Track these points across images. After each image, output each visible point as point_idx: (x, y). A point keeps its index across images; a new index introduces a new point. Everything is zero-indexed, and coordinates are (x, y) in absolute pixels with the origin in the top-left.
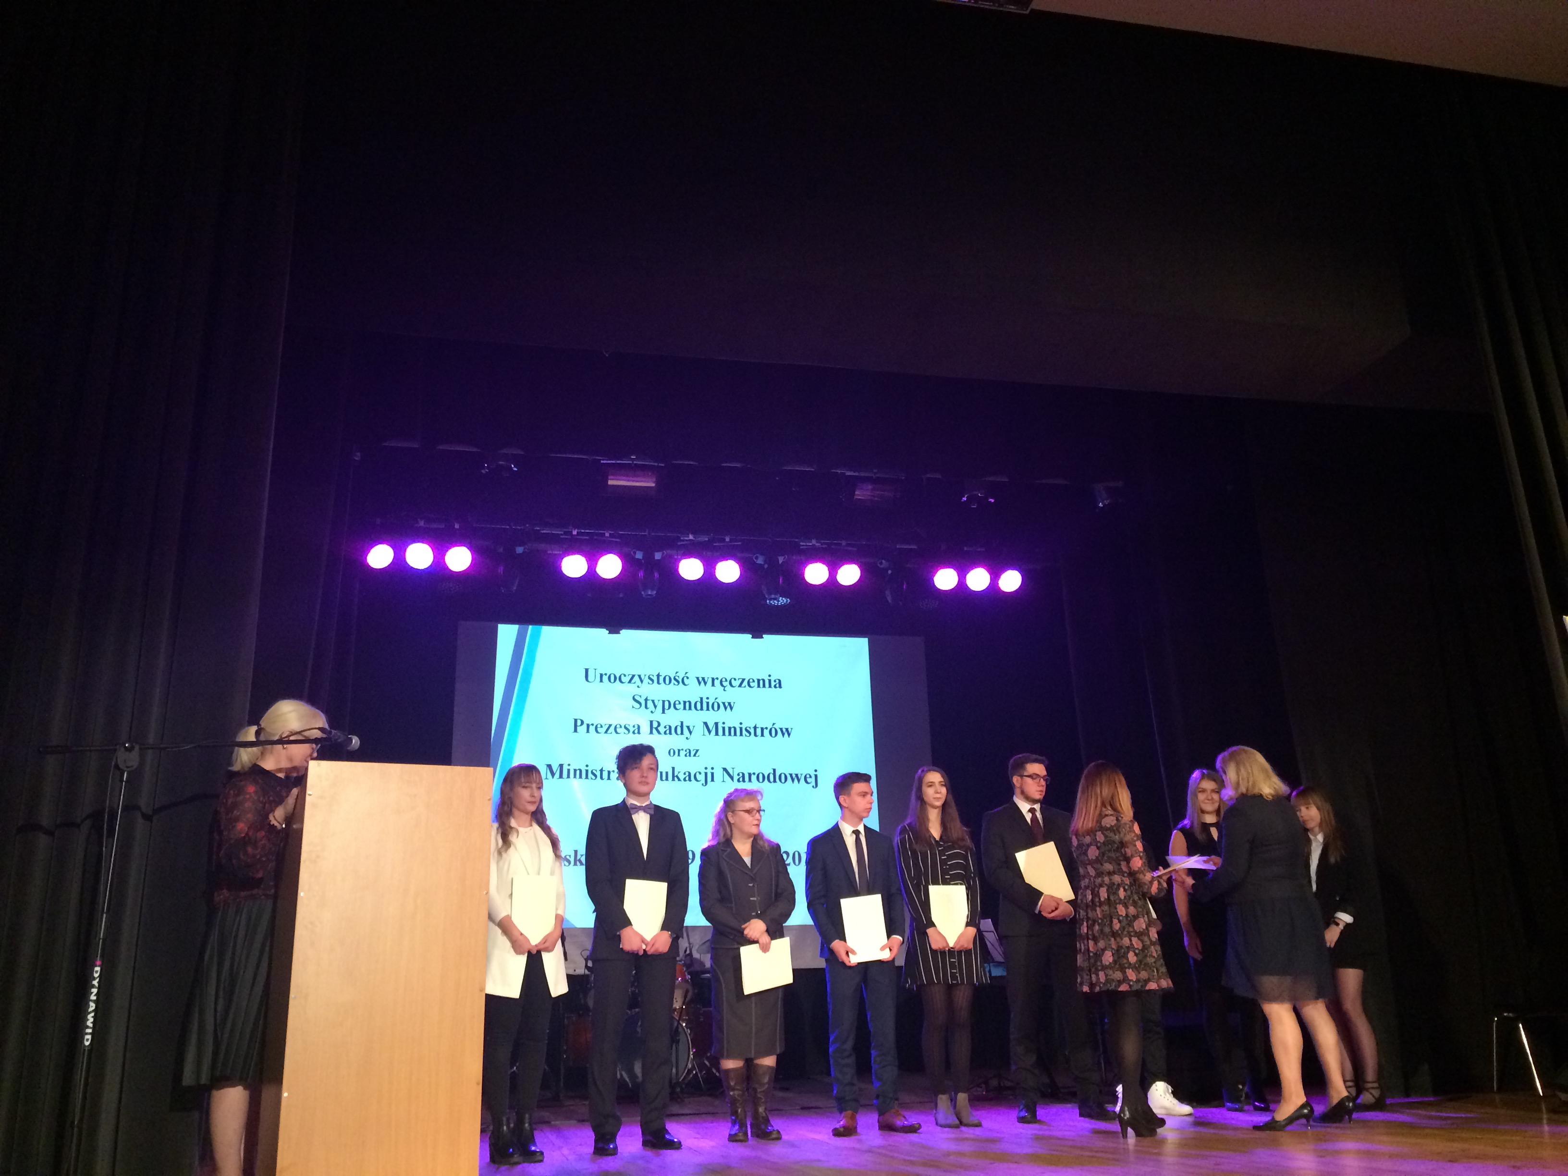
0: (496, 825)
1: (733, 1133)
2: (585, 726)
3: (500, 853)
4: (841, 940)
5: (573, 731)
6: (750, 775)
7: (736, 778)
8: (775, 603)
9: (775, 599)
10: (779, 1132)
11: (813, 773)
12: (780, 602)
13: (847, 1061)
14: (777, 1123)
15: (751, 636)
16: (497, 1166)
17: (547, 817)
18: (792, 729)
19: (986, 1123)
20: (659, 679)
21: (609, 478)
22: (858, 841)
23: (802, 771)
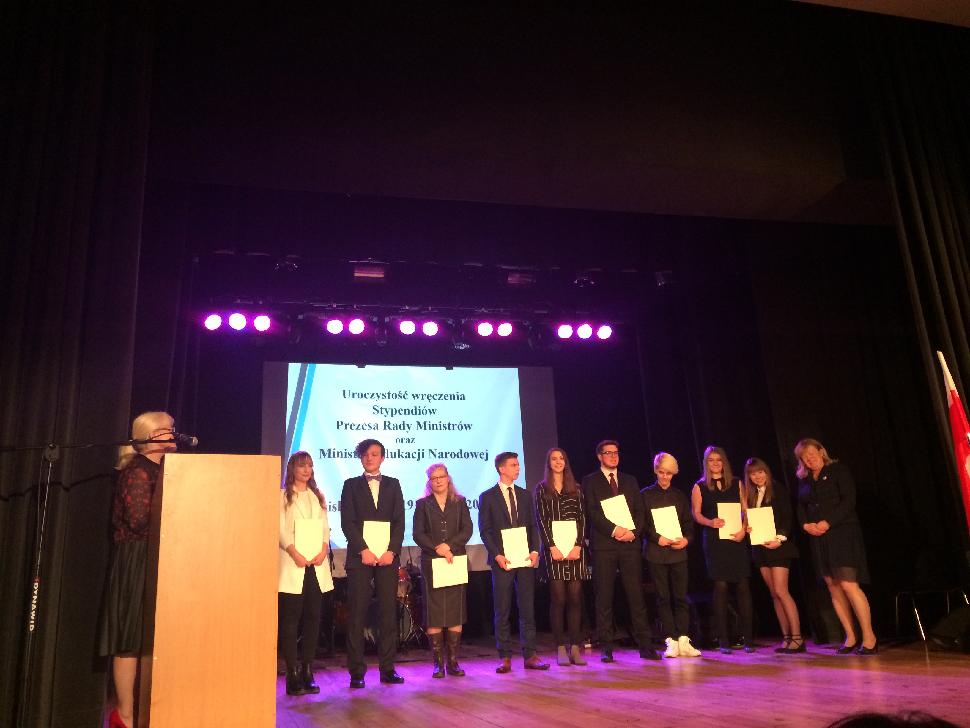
0: (284, 490)
1: (436, 672)
2: (344, 425)
3: (286, 508)
4: (501, 555)
5: (337, 428)
6: (446, 453)
7: (438, 455)
8: (460, 348)
9: (460, 345)
10: (463, 671)
11: (485, 452)
12: (463, 347)
13: (504, 628)
14: (462, 665)
15: (446, 368)
16: (290, 696)
17: (316, 483)
18: (471, 425)
19: (589, 663)
20: (388, 396)
21: (355, 272)
22: (511, 494)
23: (478, 451)
